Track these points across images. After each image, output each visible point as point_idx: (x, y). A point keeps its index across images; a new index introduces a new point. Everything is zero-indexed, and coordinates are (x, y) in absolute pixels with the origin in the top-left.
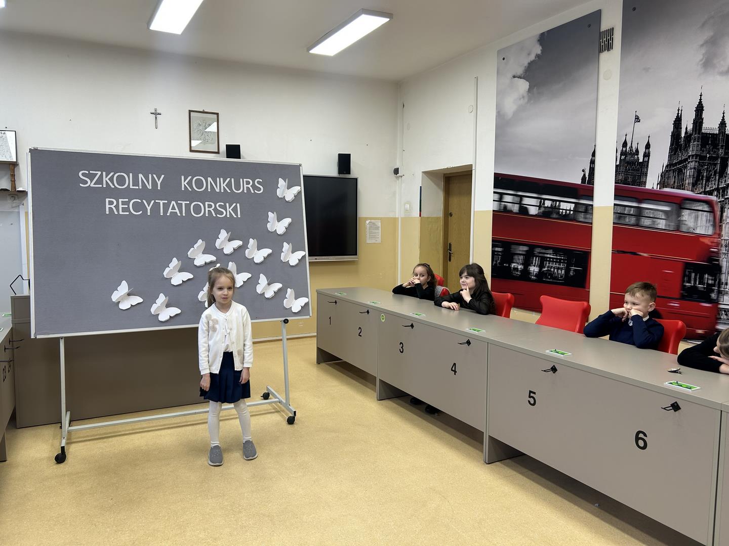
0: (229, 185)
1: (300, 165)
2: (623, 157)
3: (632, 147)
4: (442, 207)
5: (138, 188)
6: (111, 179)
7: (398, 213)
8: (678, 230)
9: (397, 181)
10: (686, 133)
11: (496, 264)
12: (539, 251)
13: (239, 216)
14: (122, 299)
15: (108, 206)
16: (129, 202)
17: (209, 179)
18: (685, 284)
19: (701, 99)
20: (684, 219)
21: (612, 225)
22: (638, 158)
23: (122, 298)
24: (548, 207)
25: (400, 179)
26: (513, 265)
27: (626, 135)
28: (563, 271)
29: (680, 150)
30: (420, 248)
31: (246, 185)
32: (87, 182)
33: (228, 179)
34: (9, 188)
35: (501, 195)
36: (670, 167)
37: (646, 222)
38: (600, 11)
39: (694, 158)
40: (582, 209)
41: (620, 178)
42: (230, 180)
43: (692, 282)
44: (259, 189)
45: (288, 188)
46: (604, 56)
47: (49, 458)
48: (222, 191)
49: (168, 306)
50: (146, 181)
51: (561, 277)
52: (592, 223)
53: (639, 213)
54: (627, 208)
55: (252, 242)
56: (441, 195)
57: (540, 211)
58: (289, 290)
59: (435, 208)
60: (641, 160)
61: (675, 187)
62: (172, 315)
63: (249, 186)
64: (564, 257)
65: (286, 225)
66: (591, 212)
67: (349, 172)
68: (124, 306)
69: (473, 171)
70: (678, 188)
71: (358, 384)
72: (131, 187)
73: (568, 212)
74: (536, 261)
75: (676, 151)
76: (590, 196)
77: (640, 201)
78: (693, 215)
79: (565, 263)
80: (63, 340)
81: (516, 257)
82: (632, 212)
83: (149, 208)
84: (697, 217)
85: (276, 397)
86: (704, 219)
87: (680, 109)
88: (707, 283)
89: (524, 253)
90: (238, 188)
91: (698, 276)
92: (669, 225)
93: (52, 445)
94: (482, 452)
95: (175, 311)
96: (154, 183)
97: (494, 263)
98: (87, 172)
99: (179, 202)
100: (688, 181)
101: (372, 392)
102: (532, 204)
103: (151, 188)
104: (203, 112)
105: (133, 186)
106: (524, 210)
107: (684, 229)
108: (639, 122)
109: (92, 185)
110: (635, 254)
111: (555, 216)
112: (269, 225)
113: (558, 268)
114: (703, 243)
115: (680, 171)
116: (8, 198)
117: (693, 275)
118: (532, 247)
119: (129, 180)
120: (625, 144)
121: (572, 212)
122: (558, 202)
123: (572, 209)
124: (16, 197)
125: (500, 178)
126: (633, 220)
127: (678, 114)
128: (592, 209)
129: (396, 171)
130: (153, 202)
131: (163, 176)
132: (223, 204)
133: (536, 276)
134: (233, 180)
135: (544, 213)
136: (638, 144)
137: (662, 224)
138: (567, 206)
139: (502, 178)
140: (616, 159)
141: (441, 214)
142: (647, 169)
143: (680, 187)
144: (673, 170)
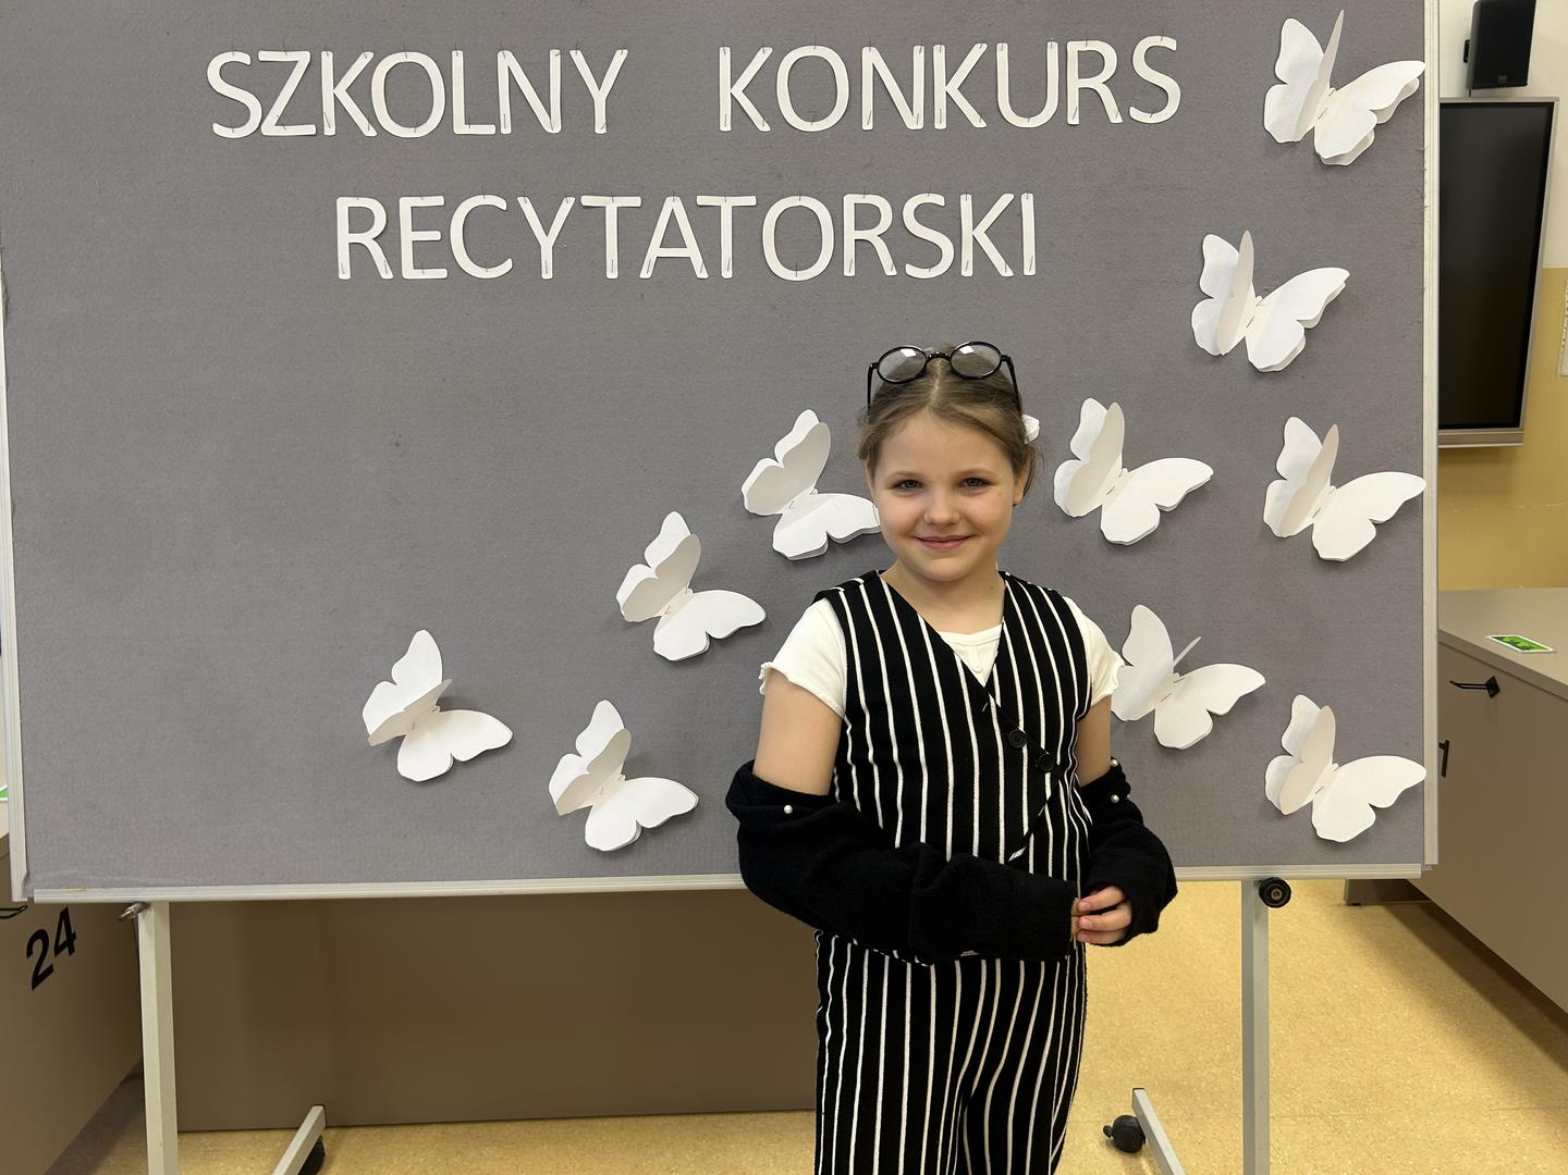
0: (980, 86)
5: (490, 130)
6: (360, 91)
13: (1029, 270)
15: (345, 238)
17: (871, 57)
31: (1076, 78)
32: (239, 114)
33: (978, 51)
42: (987, 64)
44: (1157, 98)
48: (941, 124)
49: (633, 768)
50: (536, 92)
58: (1302, 706)
63: (1097, 83)
65: (1313, 312)
67: (1520, 78)
72: (460, 127)
83: (547, 243)
90: (1029, 95)
96: (576, 100)
98: (245, 59)
99: (702, 200)
103: (557, 129)
105: (468, 121)
109: (271, 129)
112: (1201, 318)
130: (567, 206)
131: (620, 57)
132: (939, 200)
134: (1002, 53)
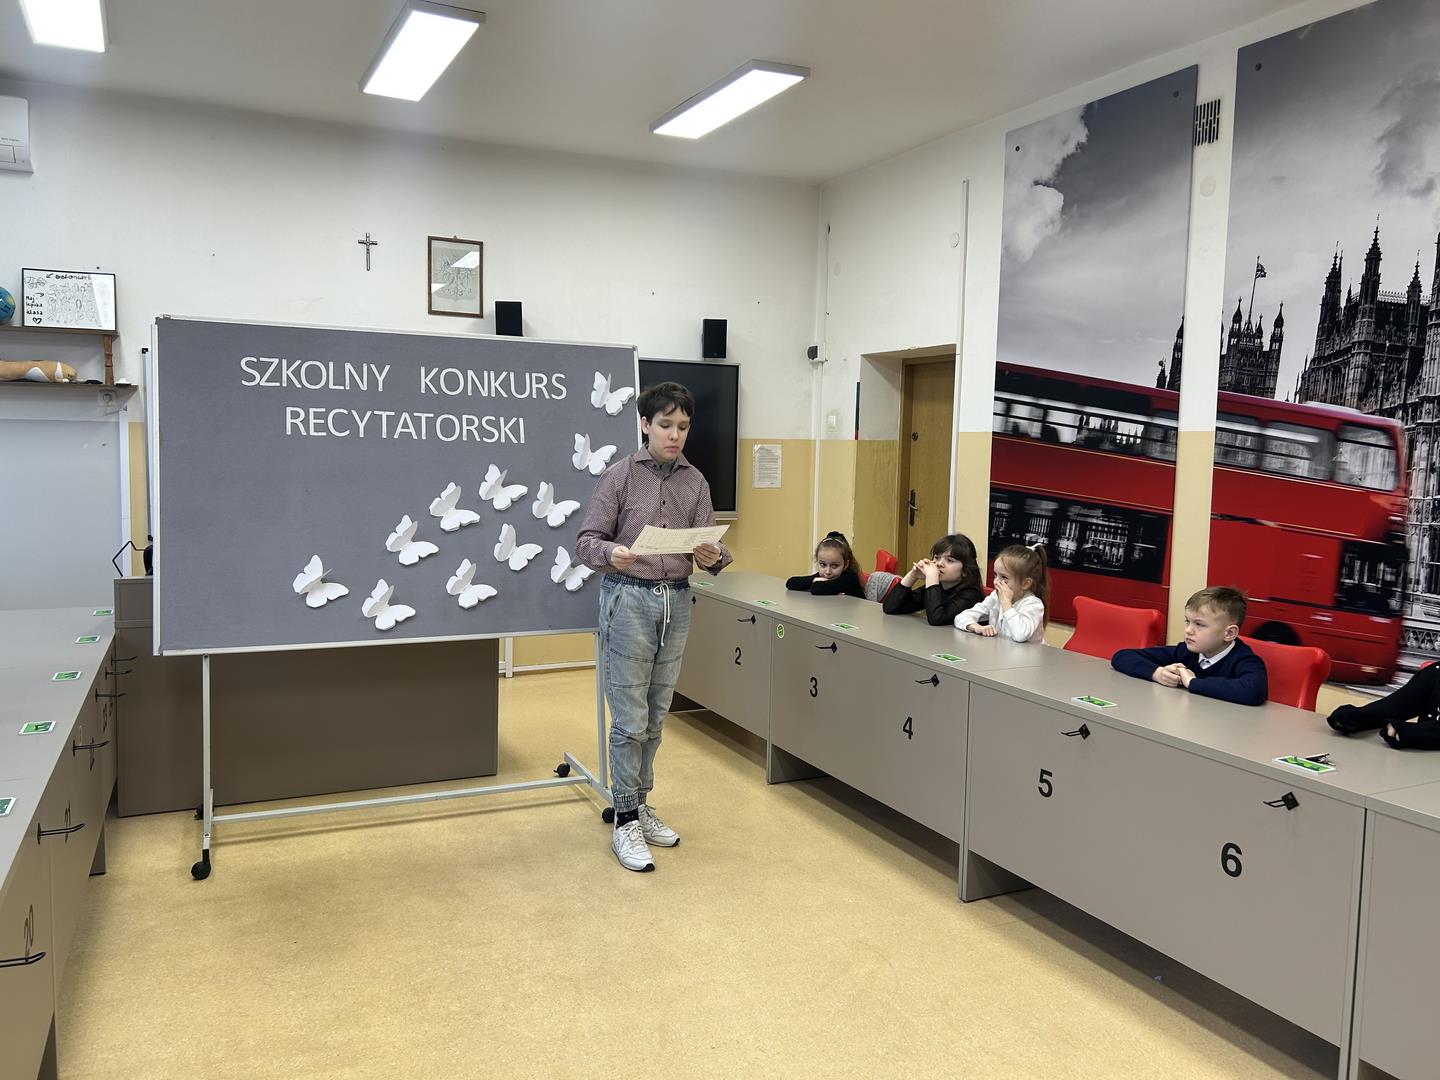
0: (505, 385)
1: (634, 349)
2: (1234, 341)
3: (1250, 322)
4: (897, 421)
5: (342, 388)
6: (297, 373)
7: (815, 433)
8: (1331, 479)
9: (815, 371)
10: (1349, 300)
11: (997, 534)
12: (1077, 511)
13: (523, 441)
14: (312, 589)
15: (289, 421)
16: (327, 413)
17: (470, 373)
18: (1343, 580)
19: (1376, 240)
20: (1343, 459)
21: (1212, 467)
22: (1261, 343)
23: (313, 587)
24: (1094, 429)
25: (820, 367)
26: (1029, 536)
27: (1240, 301)
28: (1121, 550)
29: (1338, 331)
30: (855, 499)
31: (535, 384)
32: (253, 378)
33: (504, 374)
34: (101, 378)
35: (1009, 403)
36: (1319, 363)
37: (1274, 463)
38: (1197, 66)
39: (1363, 347)
40: (1158, 435)
41: (1228, 378)
42: (508, 376)
43: (1357, 577)
44: (560, 392)
45: (611, 392)
46: (1203, 151)
47: (180, 870)
48: (493, 395)
49: (392, 602)
50: (358, 377)
51: (1118, 560)
52: (1175, 463)
53: (1262, 446)
54: (1239, 437)
55: (545, 488)
56: (897, 400)
57: (1079, 436)
59: (886, 423)
60: (1266, 348)
61: (1328, 399)
62: (400, 619)
63: (541, 386)
64: (1122, 523)
65: (607, 458)
66: (1174, 441)
67: (722, 354)
68: (315, 600)
69: (958, 358)
70: (1334, 401)
71: (734, 754)
72: (331, 386)
73: (1132, 439)
74: (1071, 529)
75: (1330, 333)
76: (1174, 414)
77: (1264, 424)
78: (1360, 452)
79: (1125, 535)
80: (208, 659)
81: (1034, 522)
82: (1248, 444)
83: (362, 426)
84: (1367, 457)
85: (583, 774)
86: (1379, 460)
87: (1339, 256)
88: (1383, 579)
89: (1050, 514)
90: (521, 389)
91: (1366, 567)
92: (1316, 470)
93: (184, 848)
94: (957, 880)
95: (404, 611)
96: (372, 380)
97: (994, 531)
98: (255, 360)
99: (415, 414)
100: (1352, 390)
101: (759, 768)
102: (1065, 422)
103: (366, 389)
104: (455, 241)
105: (335, 385)
106: (1050, 433)
107: (1342, 478)
108: (1264, 276)
109: (263, 383)
110: (1252, 522)
111: (1107, 446)
112: (576, 459)
113: (1112, 545)
114: (1377, 506)
115: (1337, 371)
116: (100, 396)
117: (1358, 564)
118: (1064, 504)
119: (327, 374)
120: (1238, 317)
121: (1139, 441)
122: (1113, 422)
123: (1139, 435)
124: (113, 394)
125: (1007, 372)
126: (1250, 459)
127: (1335, 264)
128: (1177, 435)
129: (813, 353)
130: (369, 414)
131: (387, 368)
132: (494, 419)
133: (1071, 557)
134: (512, 375)
135: (1087, 439)
136: (1261, 317)
137: (1302, 468)
138: (1130, 428)
139: (1010, 372)
140: (1222, 343)
141: (895, 435)
142: (1277, 366)
143: (1338, 400)
144: (1325, 368)
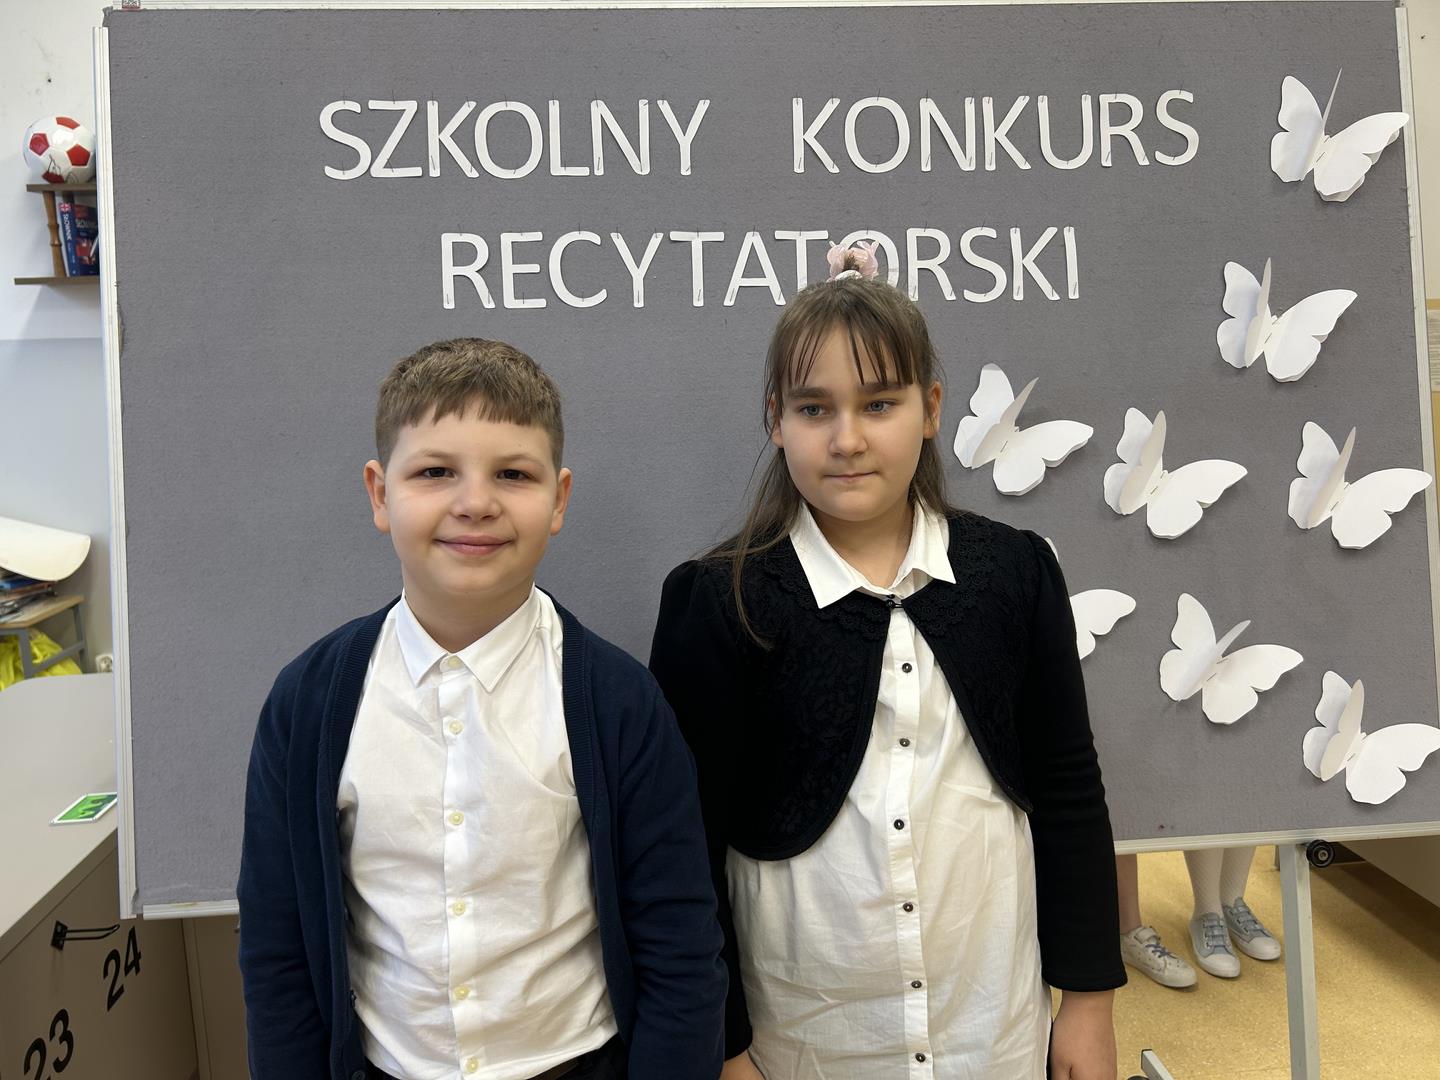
0: (1024, 133)
5: (584, 171)
6: (464, 136)
13: (1074, 294)
15: (449, 270)
16: (546, 245)
17: (928, 107)
31: (1108, 127)
33: (1021, 103)
44: (1178, 144)
45: (1332, 131)
48: (990, 166)
50: (626, 137)
55: (1140, 429)
63: (1126, 130)
65: (1327, 326)
72: (557, 169)
83: (638, 274)
90: (1067, 144)
96: (664, 145)
98: (356, 107)
99: (780, 235)
103: (646, 171)
105: (564, 164)
109: (379, 171)
112: (1227, 339)
119: (546, 133)
130: (656, 241)
131: (703, 107)
132: (991, 233)
134: (1043, 104)
